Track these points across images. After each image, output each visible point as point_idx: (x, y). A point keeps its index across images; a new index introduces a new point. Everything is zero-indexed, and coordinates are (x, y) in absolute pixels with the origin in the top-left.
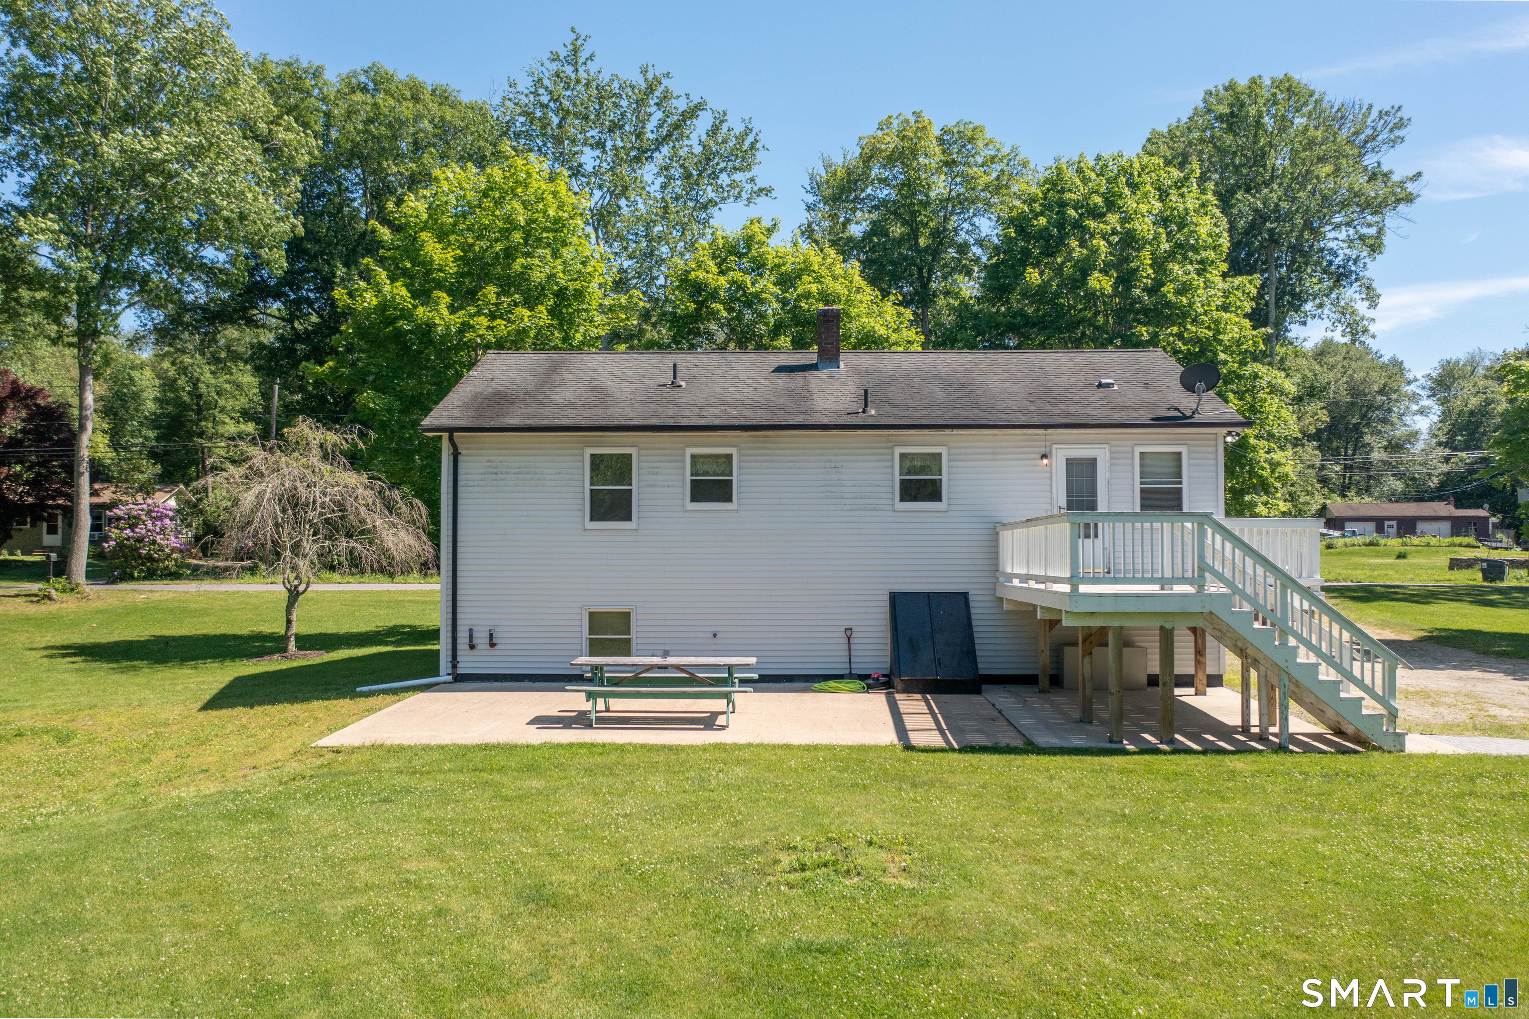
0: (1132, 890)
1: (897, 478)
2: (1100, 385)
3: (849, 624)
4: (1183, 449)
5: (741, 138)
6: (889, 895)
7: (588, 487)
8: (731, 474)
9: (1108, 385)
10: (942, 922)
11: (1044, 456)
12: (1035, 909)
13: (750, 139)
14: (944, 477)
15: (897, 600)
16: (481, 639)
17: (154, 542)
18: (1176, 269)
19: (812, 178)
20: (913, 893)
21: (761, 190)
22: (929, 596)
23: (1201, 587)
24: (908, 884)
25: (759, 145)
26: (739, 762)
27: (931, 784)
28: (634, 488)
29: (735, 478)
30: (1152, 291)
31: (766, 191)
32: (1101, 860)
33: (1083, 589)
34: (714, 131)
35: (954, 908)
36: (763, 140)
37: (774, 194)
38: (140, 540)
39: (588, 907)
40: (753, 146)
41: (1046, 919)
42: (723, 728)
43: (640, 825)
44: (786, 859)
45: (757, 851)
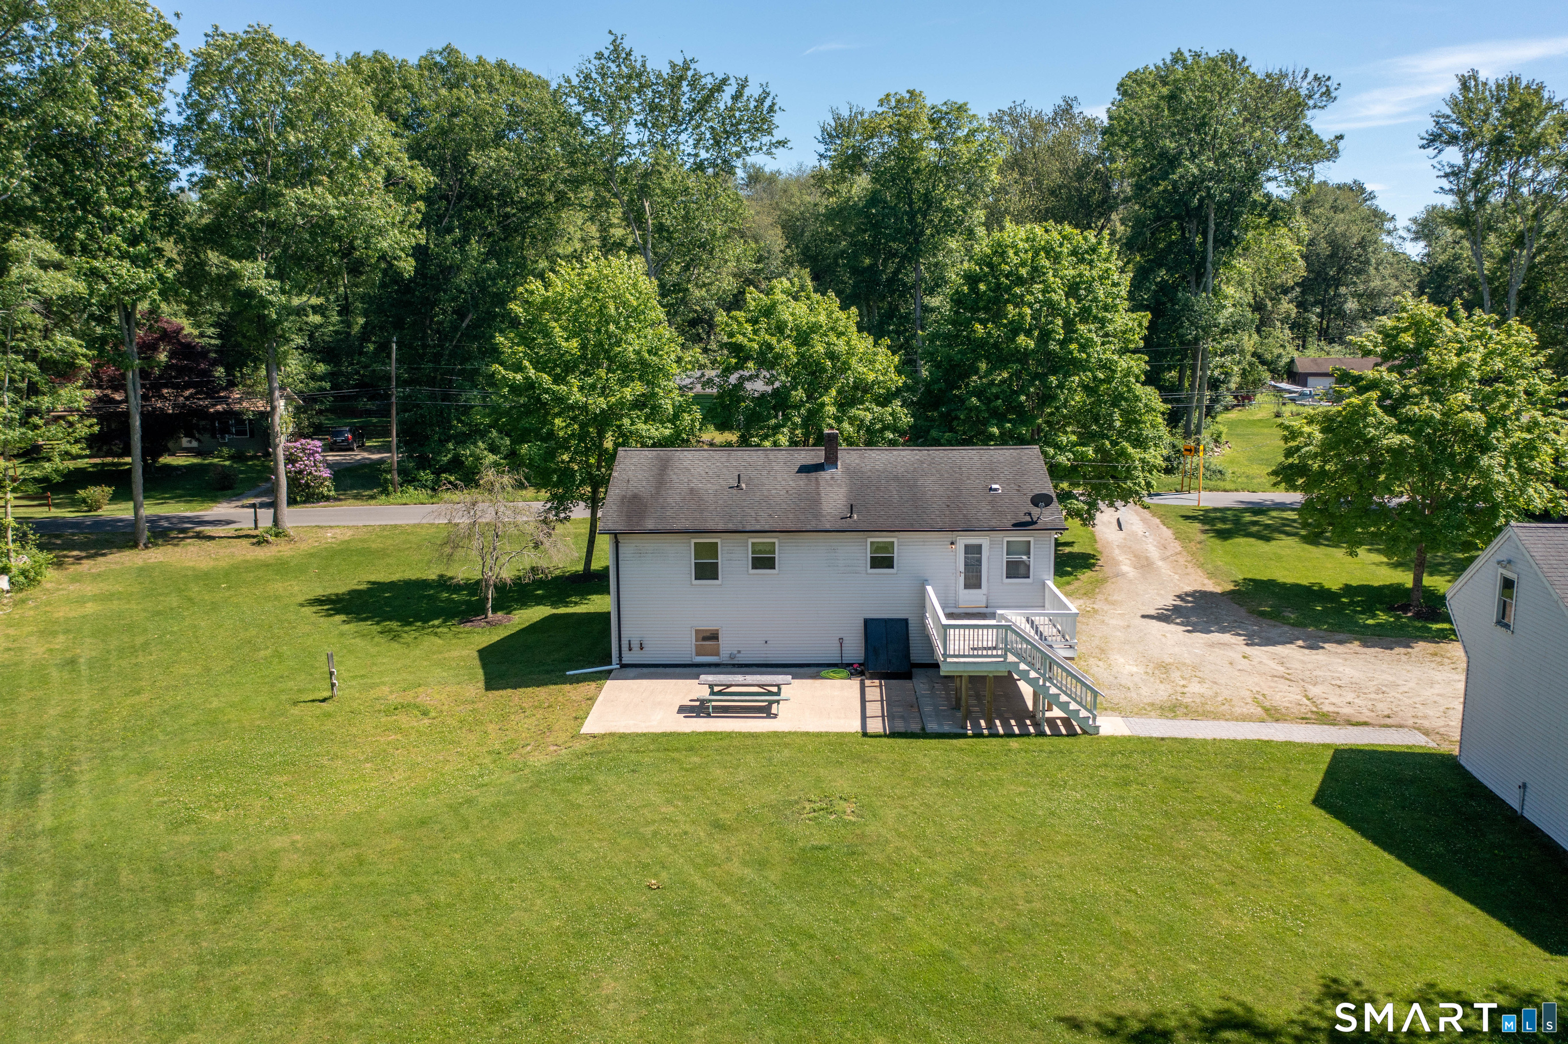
0: (934, 822)
1: (869, 555)
2: (991, 489)
3: (841, 636)
4: (1031, 539)
5: (761, 101)
6: (846, 824)
7: (693, 561)
8: (774, 553)
9: (996, 490)
10: (863, 836)
11: (952, 543)
12: (896, 830)
13: (767, 103)
14: (895, 555)
15: (867, 622)
16: (635, 645)
17: (311, 473)
18: (1082, 328)
19: (824, 130)
20: (854, 824)
21: (779, 142)
22: (886, 621)
23: (1006, 659)
24: (853, 819)
25: (776, 108)
26: (787, 745)
27: (870, 761)
28: (719, 561)
29: (777, 556)
30: (1063, 343)
31: (782, 143)
32: (928, 806)
33: (949, 660)
34: (736, 97)
35: (867, 830)
36: (779, 102)
37: (789, 145)
38: (301, 472)
39: (737, 830)
40: (771, 109)
41: (900, 835)
42: (775, 716)
43: (749, 788)
44: (808, 806)
45: (797, 803)
